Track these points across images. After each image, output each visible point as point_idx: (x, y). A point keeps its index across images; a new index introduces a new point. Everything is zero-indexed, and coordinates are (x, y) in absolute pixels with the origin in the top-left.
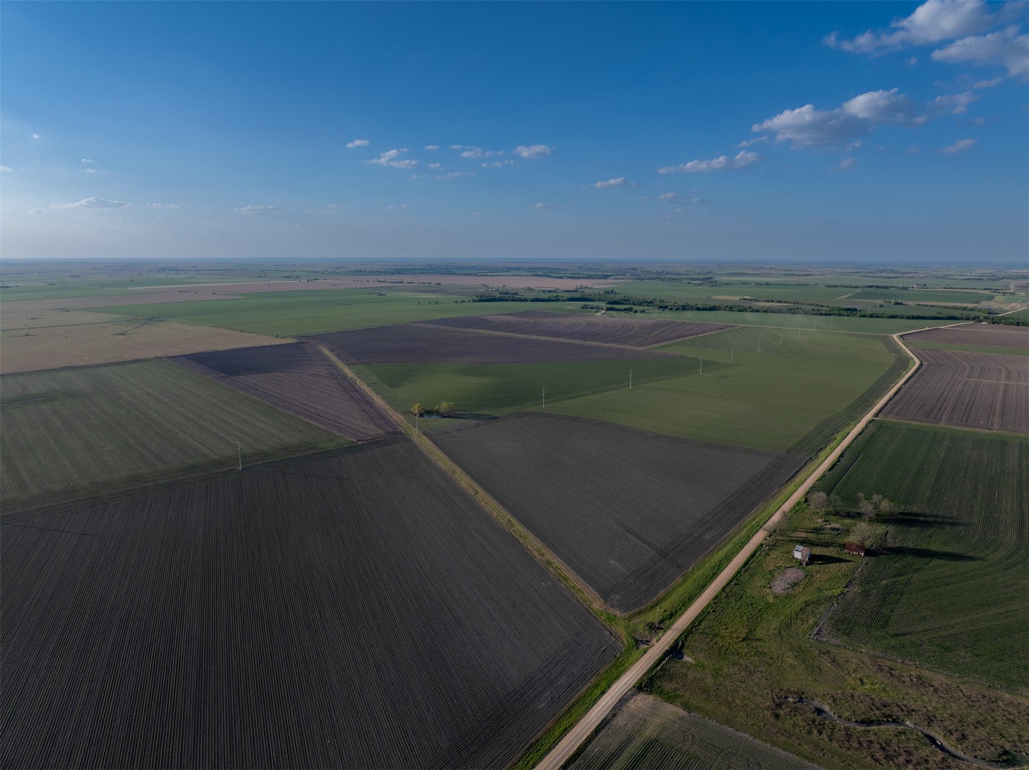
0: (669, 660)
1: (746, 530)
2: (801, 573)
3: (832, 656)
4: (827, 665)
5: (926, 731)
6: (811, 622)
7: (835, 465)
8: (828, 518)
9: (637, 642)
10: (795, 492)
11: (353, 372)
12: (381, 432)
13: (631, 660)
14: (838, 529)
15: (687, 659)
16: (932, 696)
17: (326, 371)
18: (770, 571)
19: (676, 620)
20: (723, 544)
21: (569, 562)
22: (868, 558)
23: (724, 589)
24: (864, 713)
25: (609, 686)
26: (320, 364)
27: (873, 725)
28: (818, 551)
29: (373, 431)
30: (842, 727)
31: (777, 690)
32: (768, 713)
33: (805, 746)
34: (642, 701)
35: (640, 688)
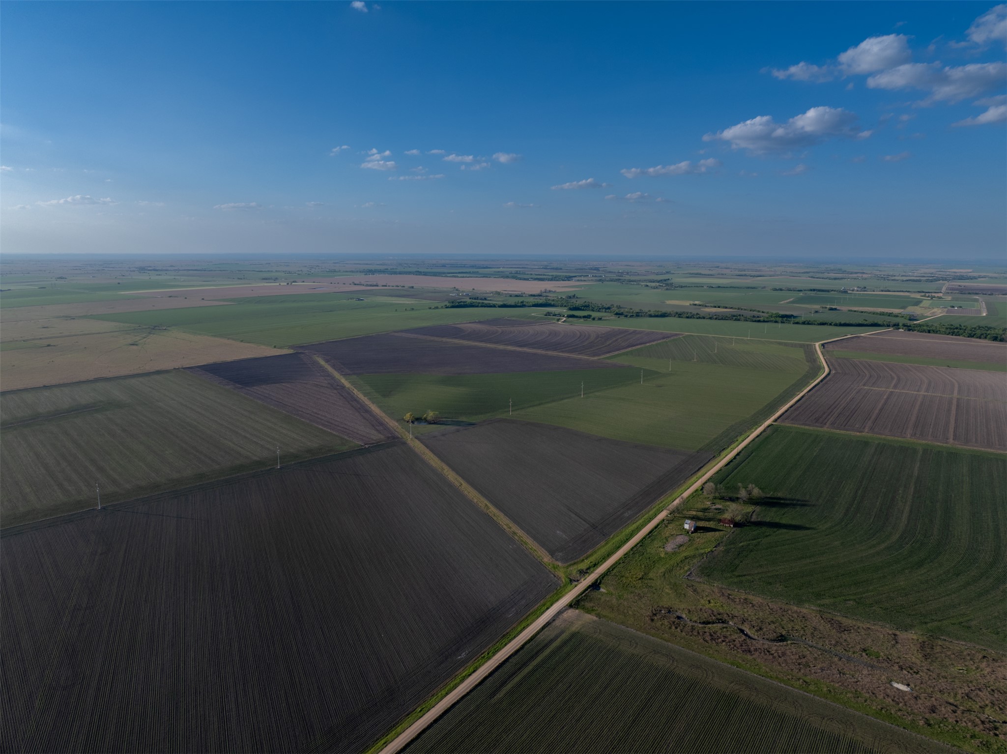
0: (591, 590)
1: (655, 509)
2: (687, 538)
3: (694, 588)
4: (690, 592)
5: (740, 627)
6: (686, 568)
7: (731, 461)
8: (715, 501)
9: (571, 581)
10: (696, 482)
11: (349, 382)
13: (566, 591)
14: (720, 509)
15: (602, 590)
16: (750, 609)
18: (666, 537)
19: (597, 568)
20: (637, 519)
21: (528, 532)
22: (735, 529)
23: (632, 549)
24: (705, 618)
25: (552, 605)
26: (319, 374)
27: (710, 624)
28: (701, 524)
29: (376, 436)
30: (690, 625)
31: (656, 606)
32: (648, 619)
33: (666, 635)
34: (571, 613)
35: (571, 606)
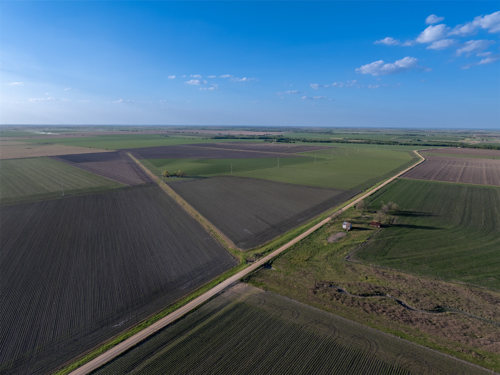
0: (262, 269)
1: (320, 218)
2: (345, 234)
3: (353, 267)
4: (349, 270)
5: (397, 299)
6: (345, 253)
7: (373, 194)
8: (364, 213)
9: (247, 261)
10: (350, 204)
11: (140, 161)
12: (144, 182)
13: (242, 268)
14: (369, 217)
15: (273, 268)
16: (404, 283)
17: (126, 161)
18: (328, 233)
19: (271, 252)
20: (307, 223)
21: (222, 230)
22: (381, 228)
23: (301, 240)
24: (364, 291)
26: (125, 159)
27: (369, 296)
28: (356, 226)
29: (140, 182)
30: (350, 297)
31: (319, 281)
32: (311, 291)
33: (328, 306)
34: (241, 286)
35: (242, 280)
